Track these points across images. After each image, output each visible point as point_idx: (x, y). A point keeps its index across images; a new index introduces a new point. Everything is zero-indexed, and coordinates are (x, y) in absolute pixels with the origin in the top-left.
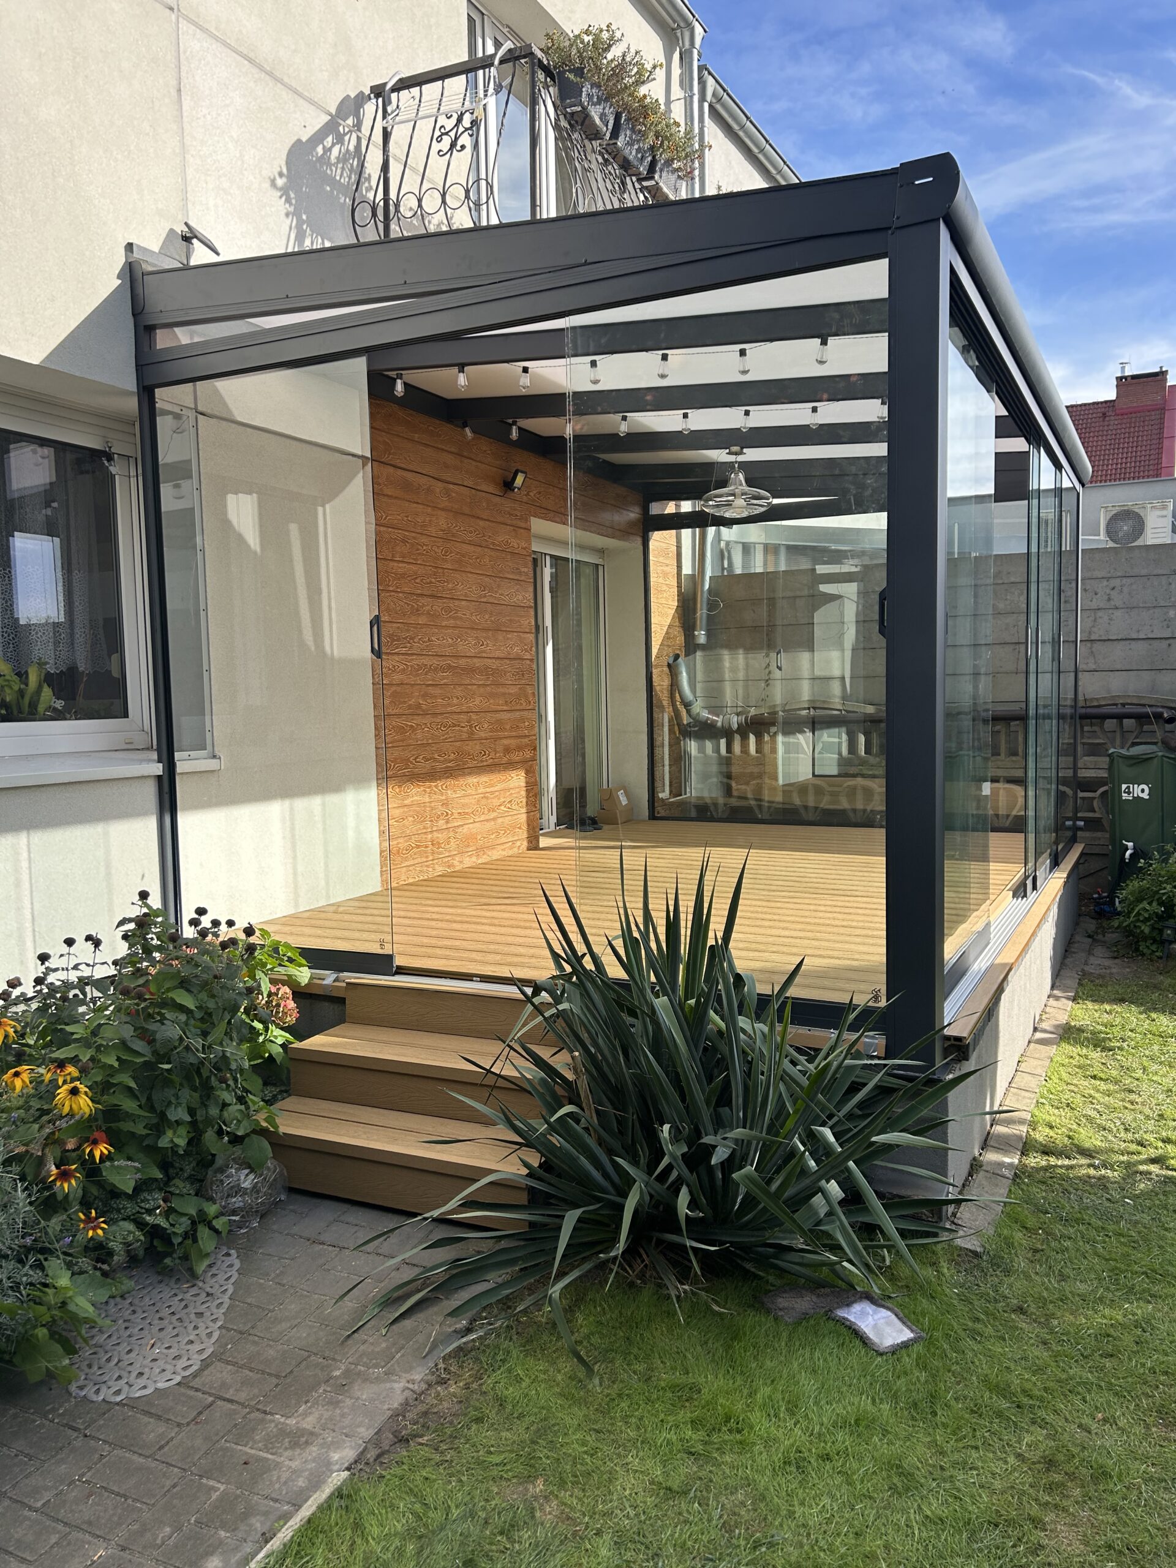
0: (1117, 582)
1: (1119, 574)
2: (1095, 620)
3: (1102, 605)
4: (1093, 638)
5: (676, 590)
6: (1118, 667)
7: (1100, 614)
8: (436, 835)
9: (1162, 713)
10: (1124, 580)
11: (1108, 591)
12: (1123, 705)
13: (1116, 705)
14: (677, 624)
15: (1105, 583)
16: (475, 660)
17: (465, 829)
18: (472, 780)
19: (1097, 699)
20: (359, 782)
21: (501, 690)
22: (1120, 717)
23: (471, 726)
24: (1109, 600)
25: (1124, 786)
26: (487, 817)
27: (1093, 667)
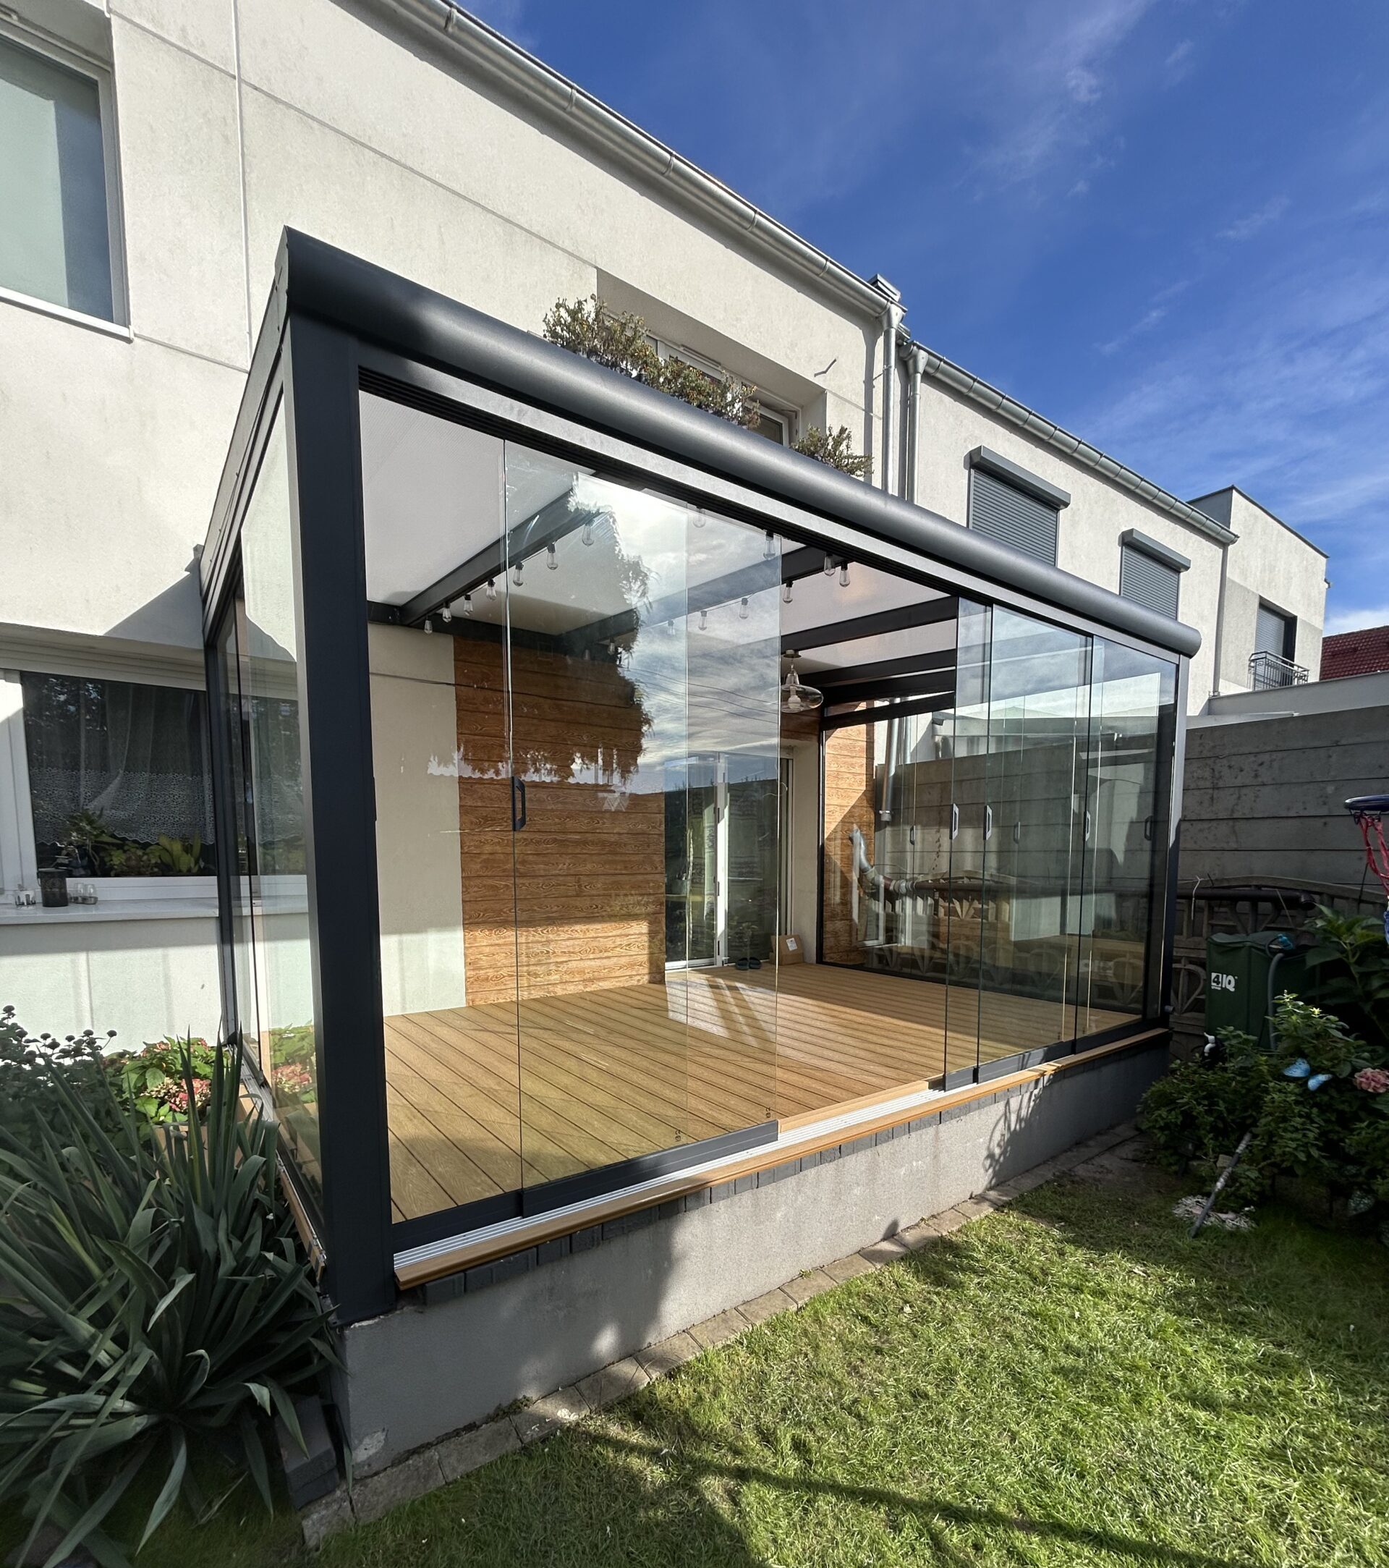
0: (1266, 758)
1: (1269, 749)
2: (1239, 798)
3: (1248, 782)
4: (1235, 816)
5: (864, 777)
6: (1263, 846)
7: (1244, 791)
8: (532, 968)
9: (1298, 898)
10: (1274, 756)
11: (1255, 767)
12: (1259, 887)
13: (1250, 886)
14: (865, 803)
15: (1252, 758)
16: (588, 835)
17: (571, 965)
18: (578, 927)
19: (1227, 880)
20: (442, 924)
21: (618, 858)
22: (1254, 900)
23: (580, 886)
24: (1256, 776)
25: (1214, 975)
26: (598, 956)
27: (1234, 846)
